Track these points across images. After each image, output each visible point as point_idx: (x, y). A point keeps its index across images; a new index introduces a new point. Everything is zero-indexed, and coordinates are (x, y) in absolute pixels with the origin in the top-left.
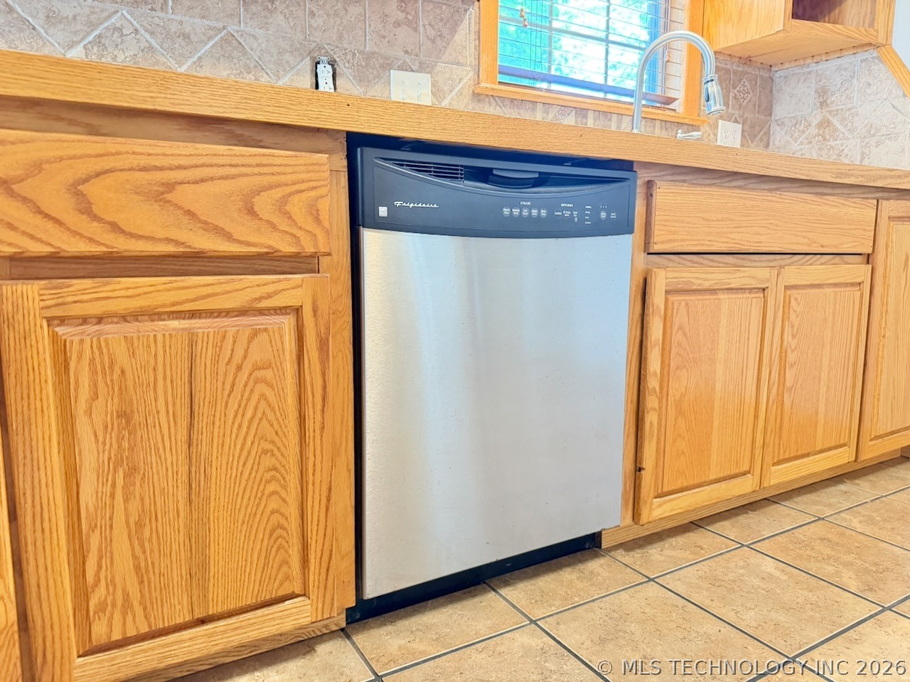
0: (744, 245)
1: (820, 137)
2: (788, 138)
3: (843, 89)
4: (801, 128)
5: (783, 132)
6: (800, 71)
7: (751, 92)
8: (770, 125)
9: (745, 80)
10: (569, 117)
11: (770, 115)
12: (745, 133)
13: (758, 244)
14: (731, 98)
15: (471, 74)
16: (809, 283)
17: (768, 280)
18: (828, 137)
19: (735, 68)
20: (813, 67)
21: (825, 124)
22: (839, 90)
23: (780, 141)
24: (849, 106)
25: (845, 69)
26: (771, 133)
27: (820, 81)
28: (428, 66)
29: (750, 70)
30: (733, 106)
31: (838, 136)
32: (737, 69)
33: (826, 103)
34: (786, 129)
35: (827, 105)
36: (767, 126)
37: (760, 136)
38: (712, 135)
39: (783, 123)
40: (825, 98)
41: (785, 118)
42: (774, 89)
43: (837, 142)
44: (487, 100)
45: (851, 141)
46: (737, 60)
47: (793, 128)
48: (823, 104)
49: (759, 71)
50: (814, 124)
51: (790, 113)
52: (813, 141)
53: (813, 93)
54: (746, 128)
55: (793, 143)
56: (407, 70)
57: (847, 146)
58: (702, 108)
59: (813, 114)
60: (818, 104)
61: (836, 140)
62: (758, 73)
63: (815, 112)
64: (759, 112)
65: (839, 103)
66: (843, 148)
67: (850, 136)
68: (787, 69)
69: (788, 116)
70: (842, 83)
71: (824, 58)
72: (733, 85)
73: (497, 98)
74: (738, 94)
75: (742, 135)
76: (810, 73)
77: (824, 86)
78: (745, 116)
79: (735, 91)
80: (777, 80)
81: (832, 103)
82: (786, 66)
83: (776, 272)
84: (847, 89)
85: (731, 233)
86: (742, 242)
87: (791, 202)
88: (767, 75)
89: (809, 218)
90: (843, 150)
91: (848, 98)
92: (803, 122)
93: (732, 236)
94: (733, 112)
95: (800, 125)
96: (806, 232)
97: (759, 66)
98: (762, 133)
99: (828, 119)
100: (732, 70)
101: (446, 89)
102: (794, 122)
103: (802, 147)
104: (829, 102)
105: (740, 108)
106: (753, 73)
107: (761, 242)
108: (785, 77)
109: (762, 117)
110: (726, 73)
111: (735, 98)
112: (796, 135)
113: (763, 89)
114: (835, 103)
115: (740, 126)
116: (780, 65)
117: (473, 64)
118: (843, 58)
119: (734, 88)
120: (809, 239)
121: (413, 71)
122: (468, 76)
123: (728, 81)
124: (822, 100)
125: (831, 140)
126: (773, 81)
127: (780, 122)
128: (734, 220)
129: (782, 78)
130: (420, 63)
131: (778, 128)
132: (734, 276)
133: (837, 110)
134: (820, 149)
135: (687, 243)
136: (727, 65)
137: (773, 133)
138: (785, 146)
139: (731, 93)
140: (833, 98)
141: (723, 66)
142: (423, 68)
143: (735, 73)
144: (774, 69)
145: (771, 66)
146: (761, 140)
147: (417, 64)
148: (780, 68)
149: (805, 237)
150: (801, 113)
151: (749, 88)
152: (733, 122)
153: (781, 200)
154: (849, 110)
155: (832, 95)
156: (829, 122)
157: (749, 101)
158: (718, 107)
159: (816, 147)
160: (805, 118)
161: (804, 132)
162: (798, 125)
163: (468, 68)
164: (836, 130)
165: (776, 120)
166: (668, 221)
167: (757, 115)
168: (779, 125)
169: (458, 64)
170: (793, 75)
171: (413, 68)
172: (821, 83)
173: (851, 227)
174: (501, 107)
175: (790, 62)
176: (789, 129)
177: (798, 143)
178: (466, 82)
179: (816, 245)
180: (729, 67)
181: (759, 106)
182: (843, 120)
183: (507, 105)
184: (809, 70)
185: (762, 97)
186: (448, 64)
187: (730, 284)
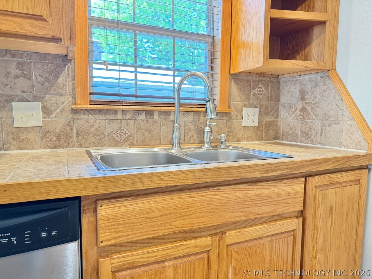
0: (187, 227)
1: (302, 116)
2: (287, 114)
3: (312, 92)
4: (293, 110)
5: (285, 111)
6: (292, 79)
7: (265, 90)
8: (279, 106)
9: (261, 84)
10: (141, 116)
11: (279, 101)
12: (262, 113)
13: (200, 224)
14: (251, 95)
15: (70, 99)
16: (249, 239)
17: (210, 246)
18: (305, 117)
19: (253, 79)
20: (298, 78)
21: (303, 110)
22: (310, 92)
23: (283, 115)
24: (315, 101)
25: (313, 81)
26: (279, 110)
27: (301, 86)
28: (39, 98)
29: (264, 79)
30: (252, 99)
31: (310, 117)
32: (256, 79)
33: (304, 98)
34: (286, 109)
35: (305, 100)
36: (277, 107)
37: (272, 112)
38: (239, 116)
39: (285, 106)
40: (303, 95)
41: (285, 103)
42: (280, 87)
43: (310, 121)
44: (82, 112)
45: (316, 121)
46: (255, 75)
47: (289, 110)
48: (303, 99)
49: (270, 79)
50: (299, 109)
51: (287, 101)
52: (298, 118)
53: (298, 92)
54: (262, 109)
55: (289, 117)
56: (24, 102)
57: (314, 124)
58: (232, 102)
59: (298, 104)
60: (300, 98)
61: (309, 119)
62: (269, 80)
63: (299, 102)
64: (270, 101)
65: (310, 99)
66: (313, 124)
67: (316, 118)
68: (286, 77)
69: (287, 103)
70: (311, 88)
71: (302, 74)
72: (252, 88)
73: (89, 110)
74: (256, 92)
75: (259, 114)
76: (296, 80)
77: (303, 89)
78: (261, 104)
79: (254, 91)
80: (282, 83)
81: (307, 98)
82: (285, 76)
83: (217, 239)
84: (314, 92)
85: (174, 221)
86: (184, 226)
87: (228, 192)
88: (276, 80)
89: (244, 199)
90: (312, 126)
91: (315, 97)
92: (294, 107)
93: (175, 223)
94: (253, 102)
95: (292, 109)
96: (243, 208)
97: (270, 76)
98: (273, 111)
99: (305, 107)
100: (252, 80)
101: (52, 109)
102: (290, 106)
103: (294, 120)
104: (305, 98)
105: (257, 100)
106: (266, 80)
107: (203, 222)
108: (285, 82)
109: (273, 103)
110: (248, 82)
111: (254, 94)
112: (291, 113)
113: (273, 88)
114: (308, 99)
115: (258, 110)
116: (282, 75)
117: (71, 94)
118: (312, 74)
119: (254, 90)
120: (246, 212)
121: (29, 101)
122: (67, 100)
123: (249, 86)
124: (302, 96)
125: (307, 119)
126: (279, 83)
127: (283, 105)
128: (176, 213)
129: (284, 82)
130: (34, 96)
131: (282, 108)
132: (178, 249)
133: (309, 103)
134: (302, 123)
135: (132, 236)
136: (248, 78)
137: (280, 111)
138: (285, 119)
139: (251, 92)
140: (307, 96)
141: (246, 78)
142: (35, 99)
143: (254, 81)
144: (280, 77)
145: (278, 75)
146: (273, 115)
147: (31, 97)
148: (282, 77)
149: (242, 212)
150: (293, 102)
151: (264, 88)
152: (253, 108)
153: (219, 193)
154: (315, 103)
155: (307, 94)
156: (305, 109)
157: (264, 95)
158: (213, 116)
159: (300, 122)
160: (294, 105)
161: (294, 113)
162: (291, 108)
163: (68, 96)
164: (309, 114)
165: (281, 104)
166: (112, 225)
167: (269, 102)
168: (283, 107)
169: (61, 94)
170: (289, 81)
171: (29, 99)
172: (302, 87)
173: (283, 198)
174: (92, 115)
175: (287, 74)
176: (287, 109)
177: (292, 118)
178: (67, 104)
179: (253, 215)
180: (249, 78)
181: (271, 97)
182: (312, 109)
183: (96, 113)
184: (296, 79)
185: (273, 93)
186: (54, 95)
187: (174, 255)
